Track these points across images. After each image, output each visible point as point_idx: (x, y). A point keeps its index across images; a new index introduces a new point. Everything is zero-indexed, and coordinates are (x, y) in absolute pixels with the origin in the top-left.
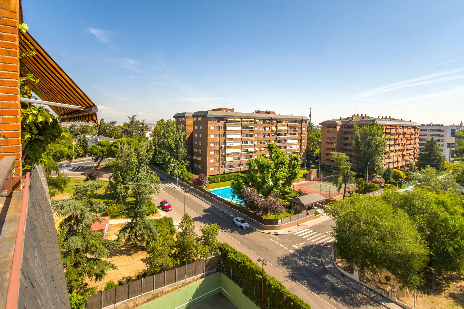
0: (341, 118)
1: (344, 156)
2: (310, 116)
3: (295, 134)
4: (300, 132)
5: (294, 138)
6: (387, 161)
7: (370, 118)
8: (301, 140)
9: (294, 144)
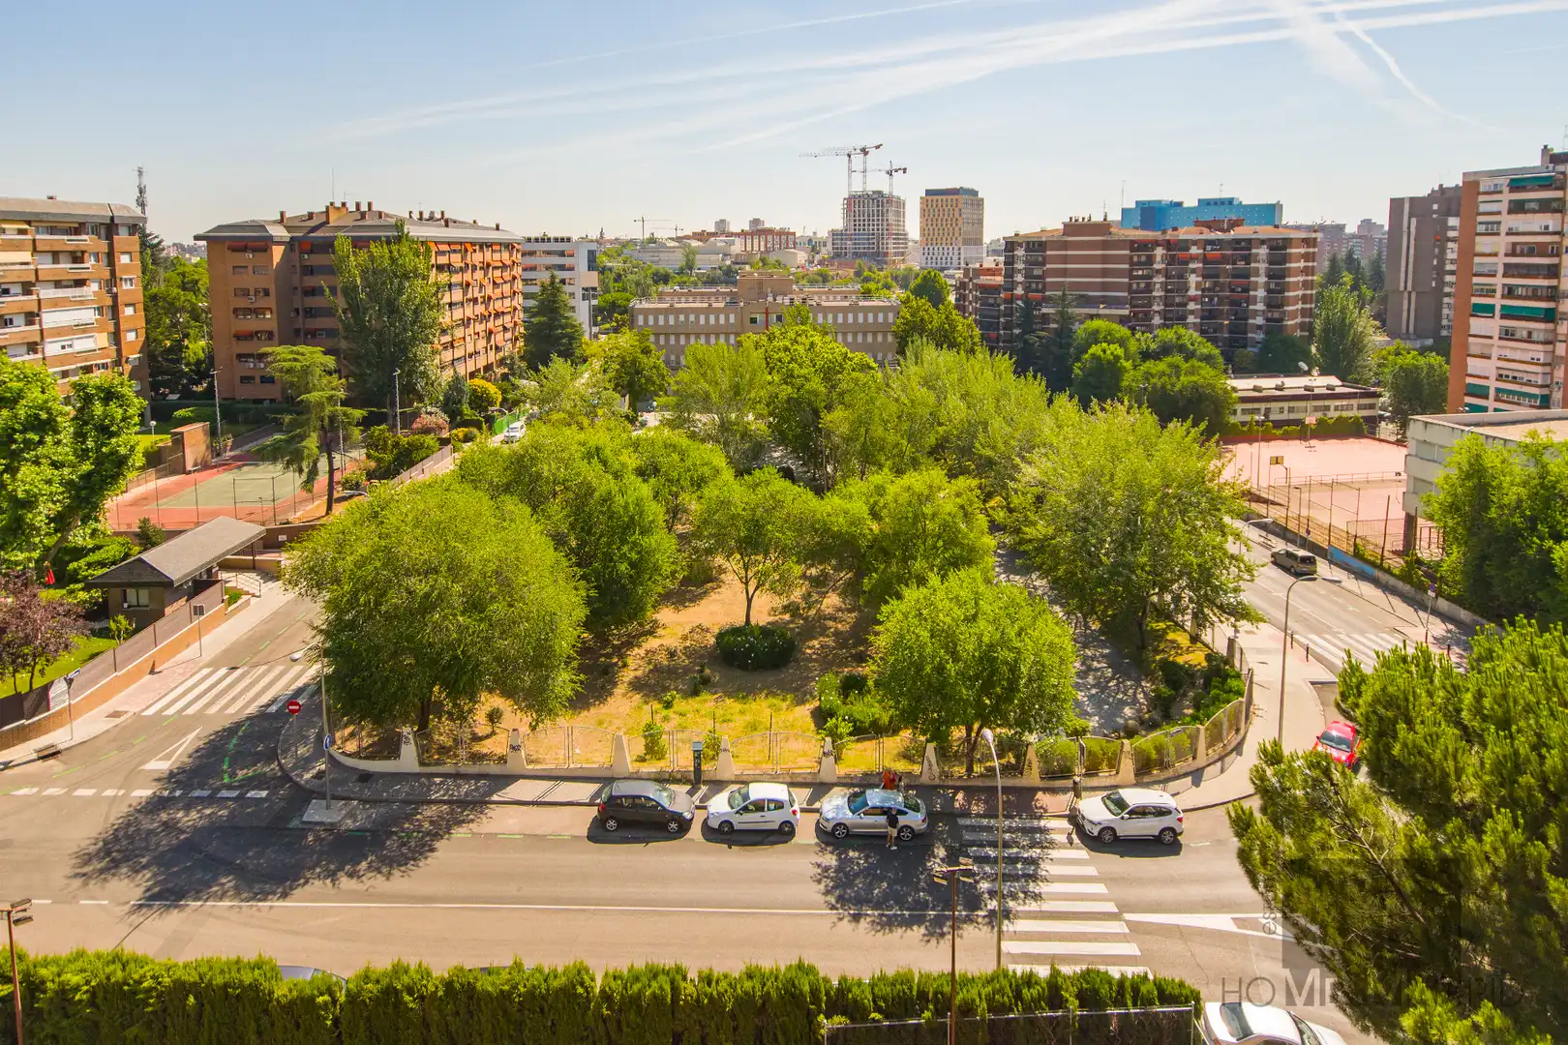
0: (282, 214)
1: (314, 356)
2: (142, 204)
3: (80, 283)
4: (107, 274)
5: (82, 303)
6: (447, 356)
7: (387, 215)
8: (115, 310)
9: (82, 329)
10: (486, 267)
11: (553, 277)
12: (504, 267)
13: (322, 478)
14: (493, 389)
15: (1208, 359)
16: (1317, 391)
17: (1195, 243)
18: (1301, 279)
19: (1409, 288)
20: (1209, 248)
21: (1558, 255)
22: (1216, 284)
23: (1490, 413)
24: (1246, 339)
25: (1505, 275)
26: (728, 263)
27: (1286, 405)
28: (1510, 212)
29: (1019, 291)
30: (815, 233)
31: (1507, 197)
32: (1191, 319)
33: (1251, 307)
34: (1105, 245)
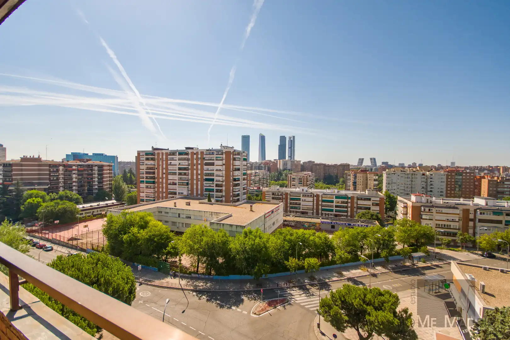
16: (109, 205)
17: (74, 165)
18: (108, 175)
20: (79, 167)
21: (154, 170)
22: (82, 177)
24: (93, 192)
25: (146, 174)
27: (99, 210)
28: (146, 160)
31: (145, 157)
32: (74, 188)
33: (94, 183)
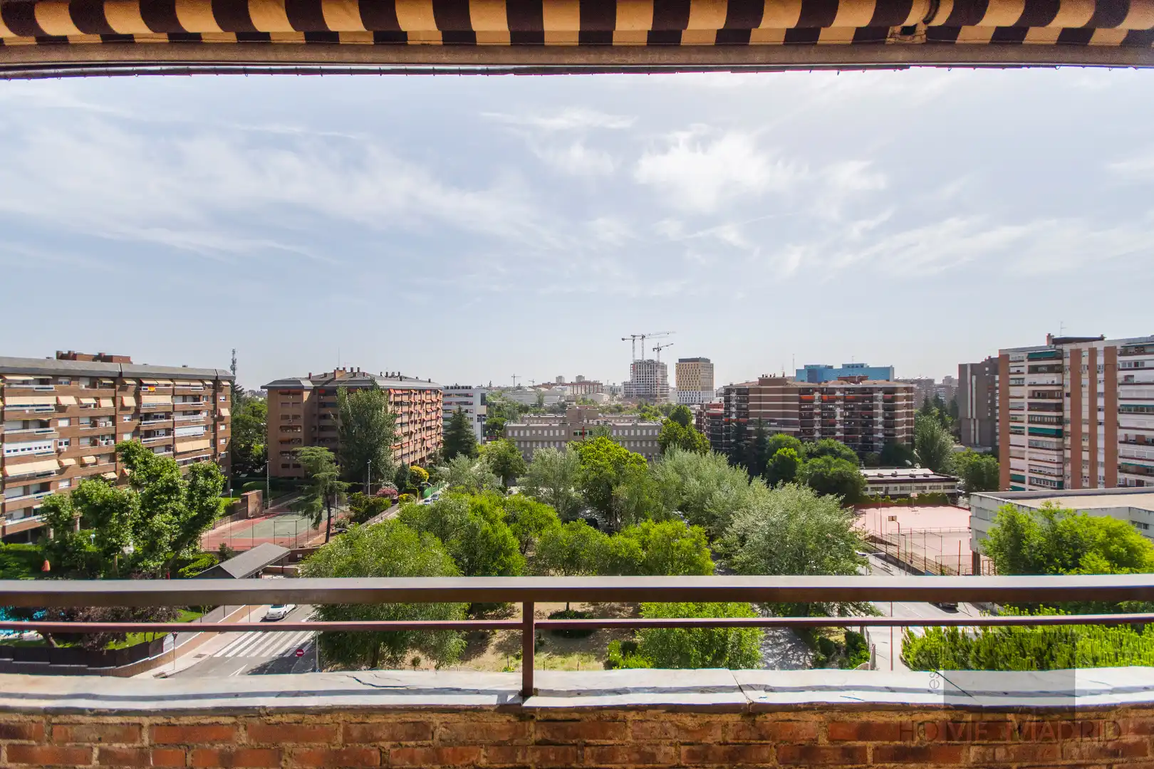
0: (310, 374)
1: (323, 452)
2: (233, 369)
3: (197, 412)
4: (212, 408)
5: (197, 423)
6: (399, 453)
7: (368, 375)
8: (215, 428)
9: (196, 437)
10: (422, 403)
11: (460, 409)
12: (432, 403)
13: (324, 523)
14: (424, 472)
15: (848, 458)
16: (917, 477)
17: (839, 389)
18: (904, 411)
19: (974, 417)
20: (847, 392)
21: (1061, 398)
22: (852, 413)
23: (1027, 491)
24: (872, 446)
25: (1029, 410)
26: (563, 401)
27: (898, 485)
28: (1029, 372)
29: (734, 417)
30: (614, 384)
31: (1027, 364)
32: (838, 434)
33: (874, 427)
34: (784, 391)
